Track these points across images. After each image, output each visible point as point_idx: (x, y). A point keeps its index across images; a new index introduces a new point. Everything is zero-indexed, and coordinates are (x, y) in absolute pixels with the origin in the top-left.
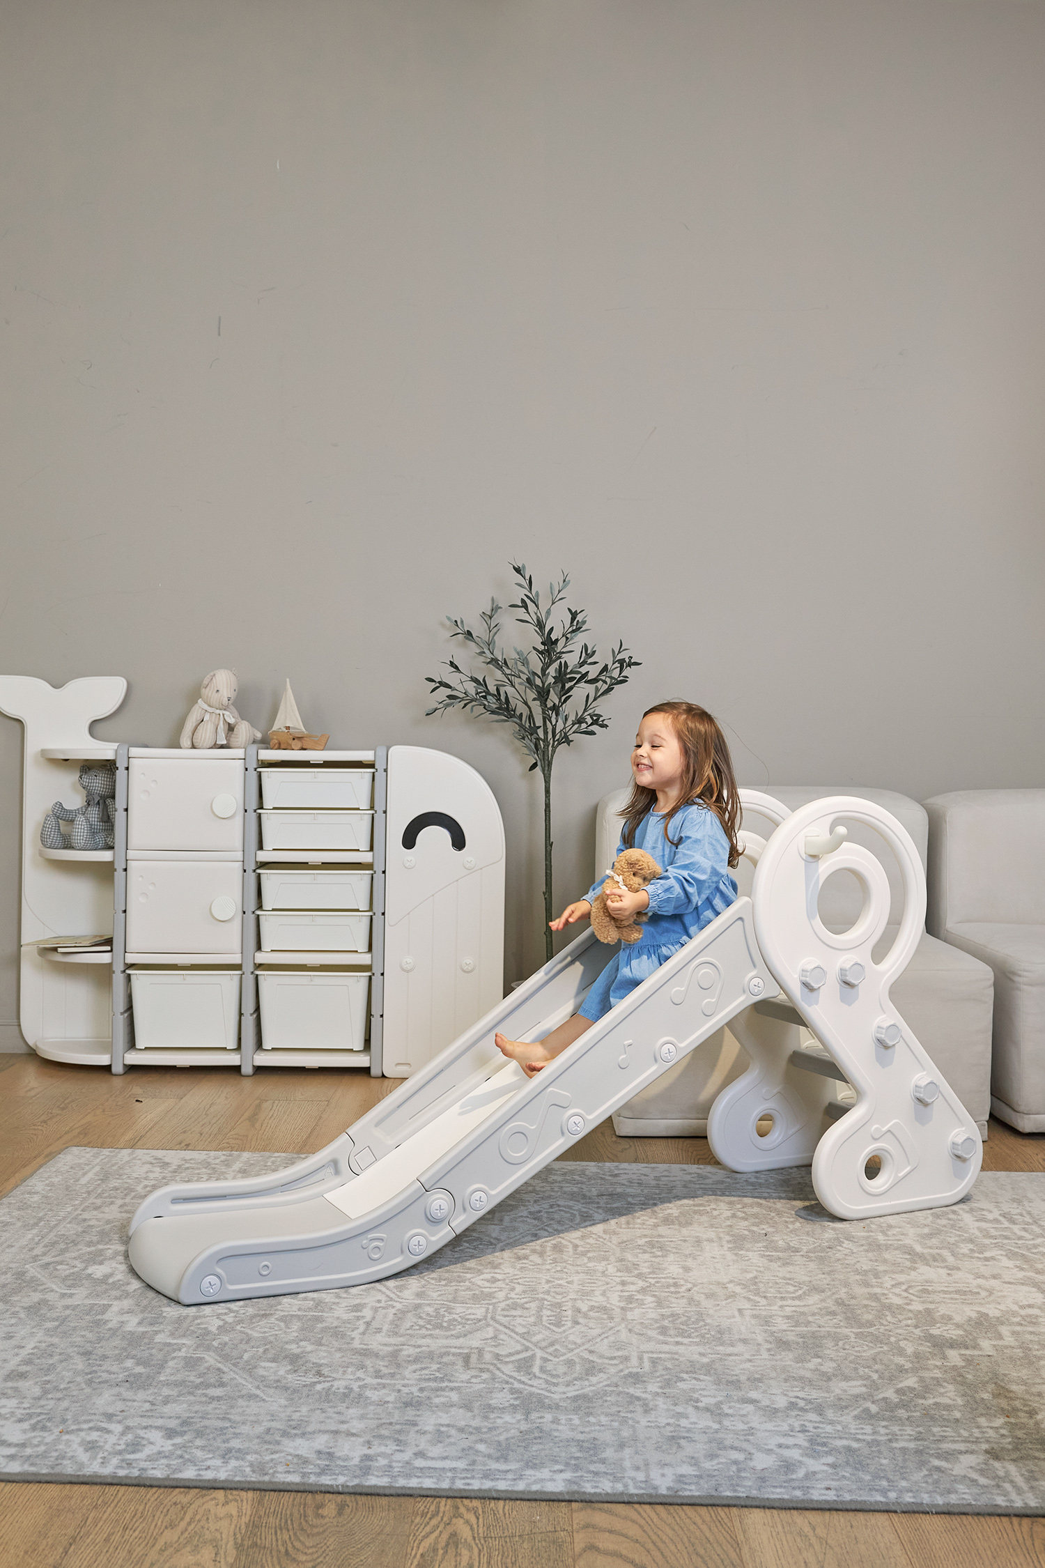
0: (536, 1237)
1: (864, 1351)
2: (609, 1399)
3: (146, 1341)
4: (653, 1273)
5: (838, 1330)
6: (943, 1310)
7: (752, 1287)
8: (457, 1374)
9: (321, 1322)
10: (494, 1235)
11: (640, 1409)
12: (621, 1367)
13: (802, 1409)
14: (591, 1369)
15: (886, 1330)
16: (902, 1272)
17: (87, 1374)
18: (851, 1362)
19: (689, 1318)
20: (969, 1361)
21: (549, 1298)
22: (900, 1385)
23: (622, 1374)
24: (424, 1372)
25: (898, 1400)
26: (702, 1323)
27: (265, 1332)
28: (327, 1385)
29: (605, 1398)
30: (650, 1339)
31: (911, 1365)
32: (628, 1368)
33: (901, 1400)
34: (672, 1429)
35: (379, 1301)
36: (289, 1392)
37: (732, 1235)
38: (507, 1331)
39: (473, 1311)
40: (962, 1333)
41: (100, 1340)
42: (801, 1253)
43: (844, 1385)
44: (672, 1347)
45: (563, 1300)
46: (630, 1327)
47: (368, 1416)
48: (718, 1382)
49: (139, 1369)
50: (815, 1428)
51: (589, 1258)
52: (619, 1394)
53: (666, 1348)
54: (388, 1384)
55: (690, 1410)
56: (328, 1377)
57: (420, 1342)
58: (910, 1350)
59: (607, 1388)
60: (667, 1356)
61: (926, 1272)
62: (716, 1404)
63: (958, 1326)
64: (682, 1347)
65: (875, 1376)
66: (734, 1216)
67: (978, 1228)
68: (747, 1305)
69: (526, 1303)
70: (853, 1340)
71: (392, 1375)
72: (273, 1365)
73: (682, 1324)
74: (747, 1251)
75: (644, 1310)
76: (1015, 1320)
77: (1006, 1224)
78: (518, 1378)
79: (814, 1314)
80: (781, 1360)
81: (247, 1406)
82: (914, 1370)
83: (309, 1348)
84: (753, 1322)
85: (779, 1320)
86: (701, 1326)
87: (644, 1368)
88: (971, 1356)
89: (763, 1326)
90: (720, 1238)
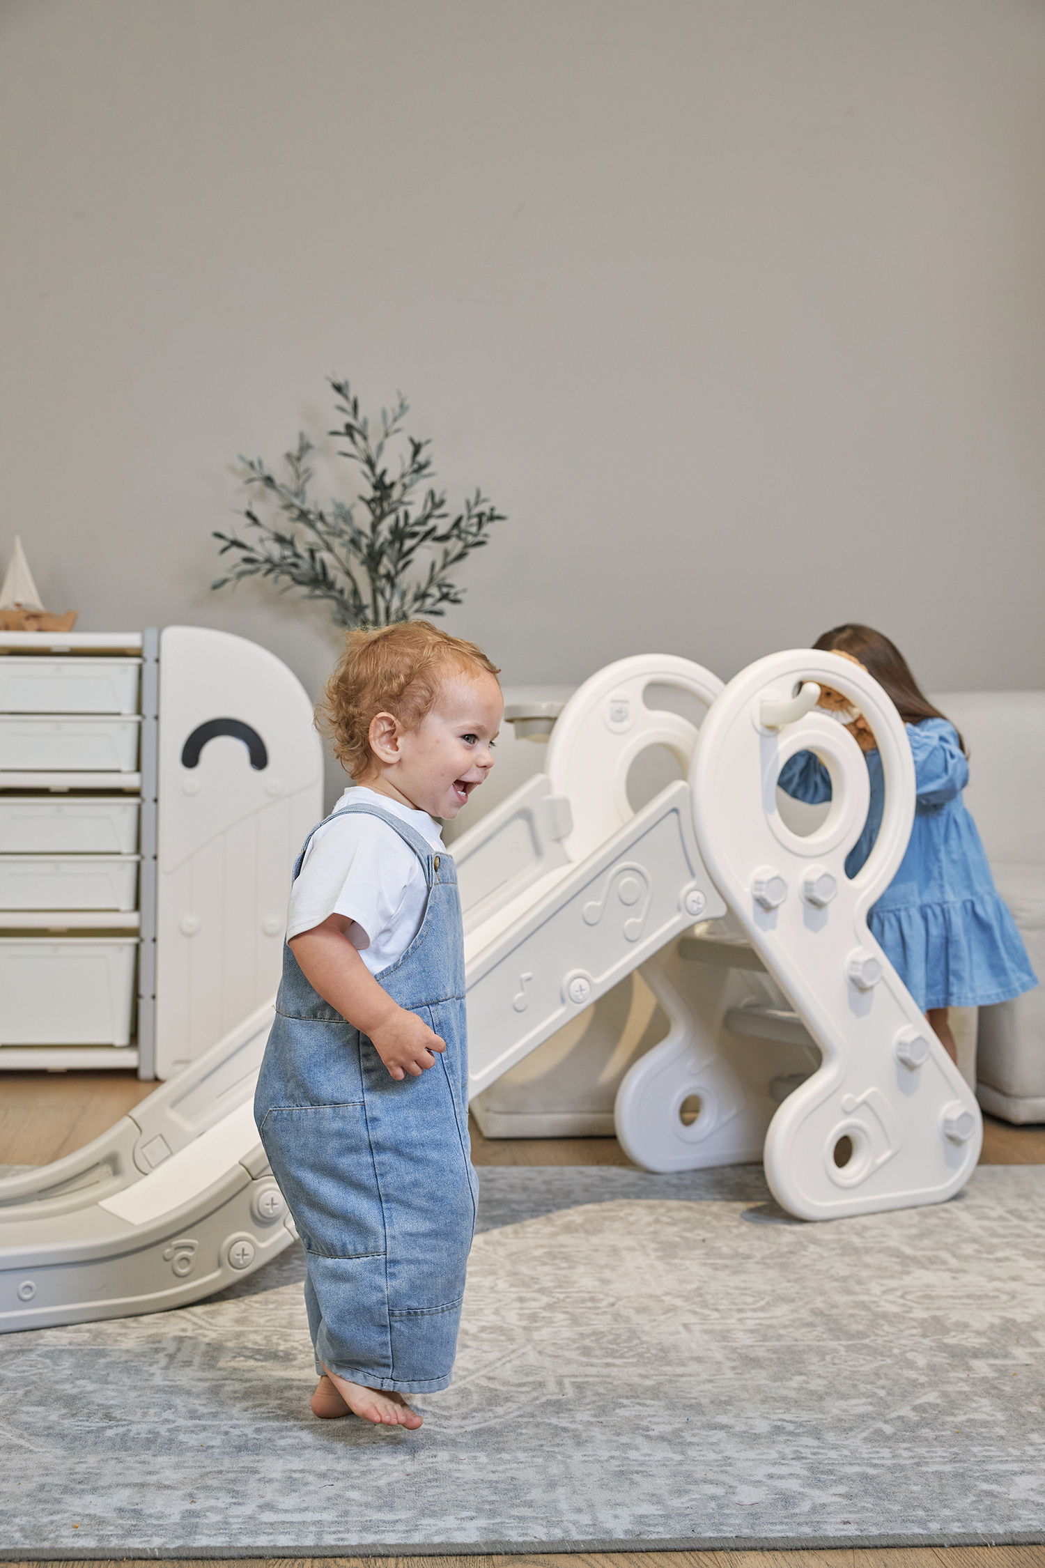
1: (861, 1365)
2: (524, 1431)
4: (560, 1287)
5: (821, 1343)
6: (955, 1317)
7: (696, 1300)
9: (104, 1357)
11: (570, 1442)
12: (535, 1394)
13: (791, 1433)
14: (493, 1399)
15: (885, 1341)
16: (892, 1277)
18: (845, 1378)
19: (619, 1336)
20: (1003, 1371)
22: (917, 1402)
23: (538, 1402)
24: (259, 1410)
25: (918, 1418)
26: (636, 1341)
27: (24, 1371)
28: (121, 1430)
29: (519, 1431)
30: (569, 1361)
31: (926, 1379)
32: (544, 1395)
33: (924, 1418)
34: (618, 1463)
35: (184, 1330)
36: (67, 1440)
37: (659, 1243)
40: (985, 1340)
42: (755, 1260)
43: (842, 1404)
44: (600, 1369)
46: (539, 1348)
47: (186, 1465)
48: (672, 1406)
50: (814, 1454)
52: (537, 1425)
53: (593, 1371)
54: (210, 1426)
55: (639, 1440)
56: (121, 1420)
57: (248, 1375)
58: (921, 1362)
59: (519, 1419)
60: (597, 1379)
61: (921, 1277)
62: (673, 1432)
63: (979, 1333)
64: (615, 1369)
65: (882, 1393)
66: (657, 1221)
67: (981, 1227)
68: (693, 1319)
70: (843, 1353)
71: (215, 1415)
72: (41, 1409)
73: (610, 1342)
74: (682, 1258)
75: (555, 1330)
77: (1016, 1222)
79: (785, 1327)
80: (752, 1379)
81: (8, 1460)
82: (933, 1385)
84: (706, 1337)
85: (740, 1335)
86: (637, 1345)
87: (567, 1394)
88: (1003, 1366)
89: (719, 1341)
90: (643, 1246)
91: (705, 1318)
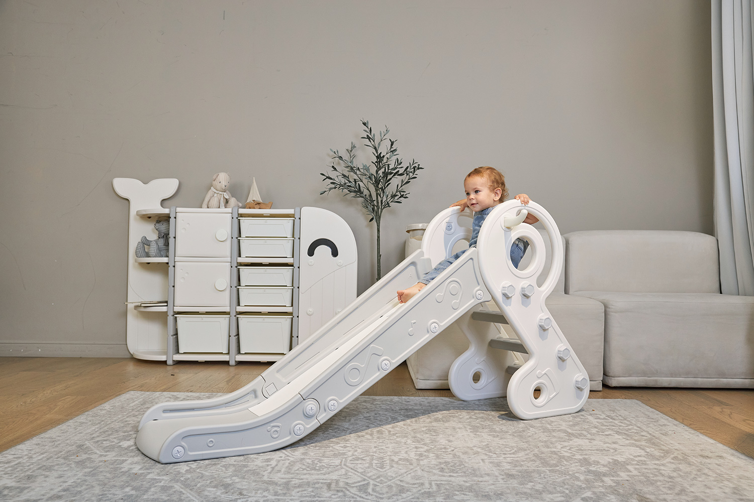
0: (368, 427)
1: (557, 479)
3: (142, 477)
4: (432, 443)
5: (539, 469)
6: (593, 458)
7: (486, 449)
8: (323, 494)
9: (246, 468)
10: (346, 427)
12: (420, 488)
14: (402, 490)
15: (565, 468)
16: (564, 441)
17: (99, 495)
18: (551, 485)
19: (455, 464)
20: (618, 483)
21: (376, 455)
22: (583, 496)
23: (420, 492)
24: (303, 492)
26: (462, 466)
27: (213, 473)
30: (435, 474)
31: (585, 486)
32: (423, 489)
35: (281, 457)
37: (471, 426)
38: (352, 471)
39: (334, 461)
40: (607, 469)
41: (113, 478)
42: (509, 434)
44: (447, 478)
45: (384, 456)
46: (422, 468)
48: (477, 496)
49: (133, 492)
51: (397, 436)
53: (444, 478)
54: (281, 499)
56: (245, 495)
57: (302, 477)
58: (582, 478)
59: (412, 500)
60: (446, 482)
61: (577, 442)
63: (604, 466)
64: (453, 478)
65: (567, 492)
66: (470, 418)
67: (597, 422)
68: (485, 457)
69: (364, 457)
70: (548, 473)
71: (285, 494)
72: (214, 489)
73: (451, 466)
74: (480, 433)
75: (429, 461)
76: (634, 463)
77: (611, 420)
78: (360, 495)
79: (523, 461)
80: (511, 484)
82: (589, 488)
83: (237, 480)
84: (491, 465)
85: (505, 464)
86: (463, 468)
87: (433, 489)
88: (617, 480)
89: (496, 467)
90: (465, 427)
91: (490, 457)
